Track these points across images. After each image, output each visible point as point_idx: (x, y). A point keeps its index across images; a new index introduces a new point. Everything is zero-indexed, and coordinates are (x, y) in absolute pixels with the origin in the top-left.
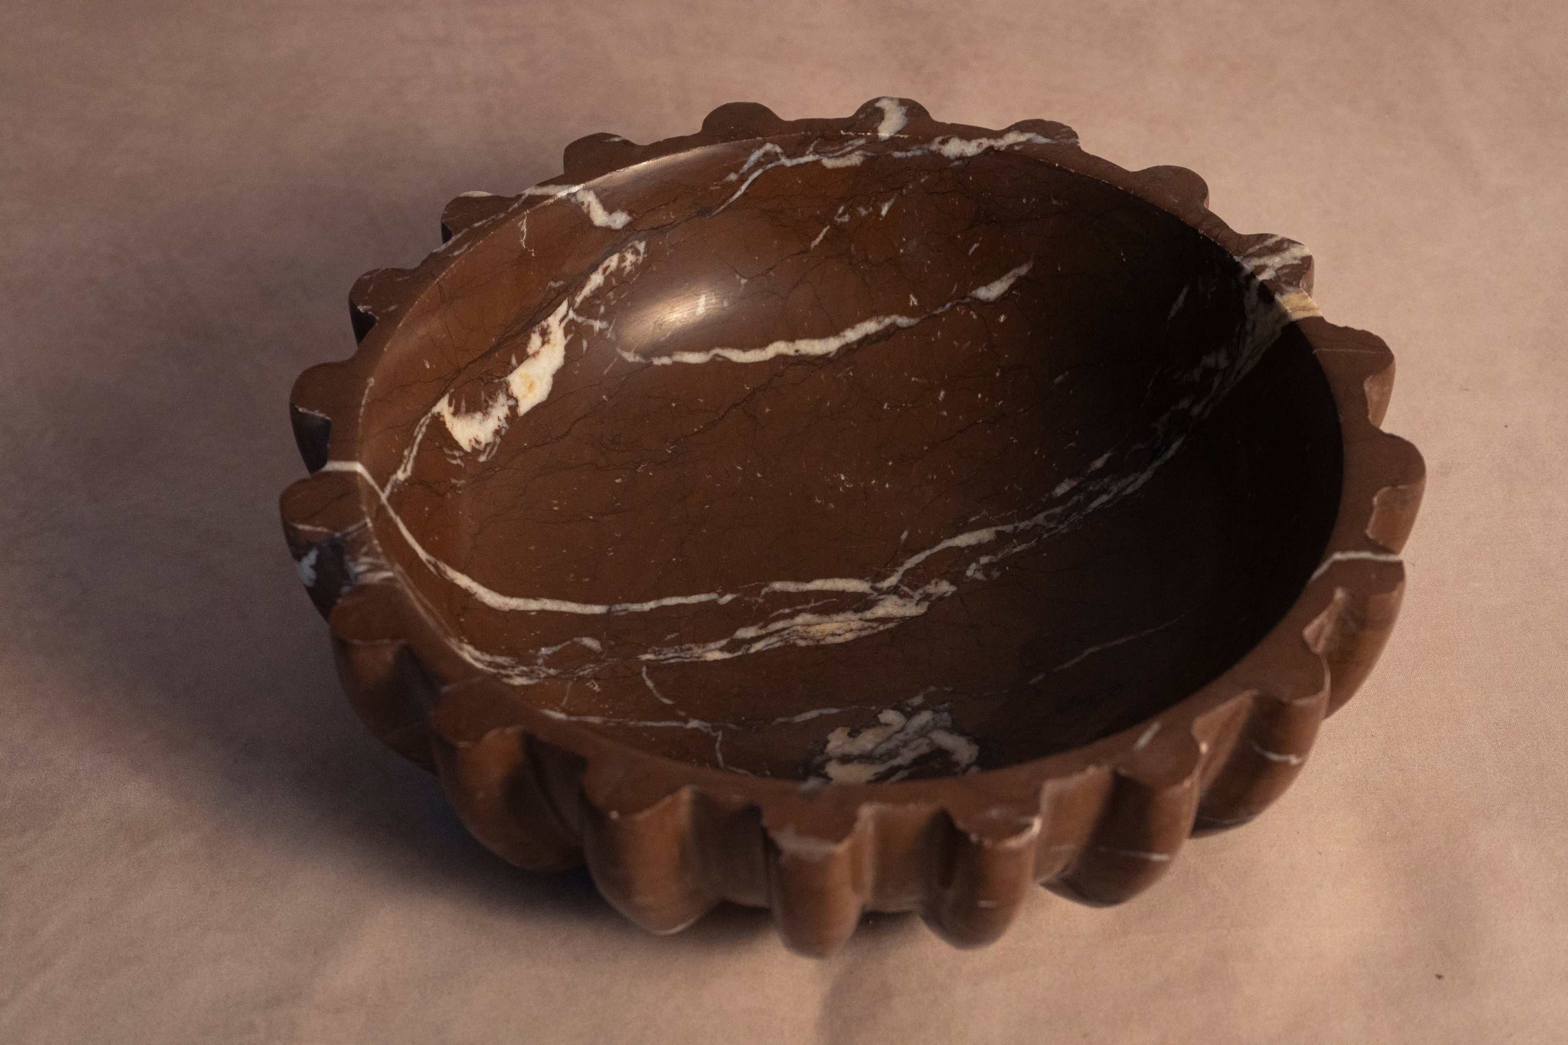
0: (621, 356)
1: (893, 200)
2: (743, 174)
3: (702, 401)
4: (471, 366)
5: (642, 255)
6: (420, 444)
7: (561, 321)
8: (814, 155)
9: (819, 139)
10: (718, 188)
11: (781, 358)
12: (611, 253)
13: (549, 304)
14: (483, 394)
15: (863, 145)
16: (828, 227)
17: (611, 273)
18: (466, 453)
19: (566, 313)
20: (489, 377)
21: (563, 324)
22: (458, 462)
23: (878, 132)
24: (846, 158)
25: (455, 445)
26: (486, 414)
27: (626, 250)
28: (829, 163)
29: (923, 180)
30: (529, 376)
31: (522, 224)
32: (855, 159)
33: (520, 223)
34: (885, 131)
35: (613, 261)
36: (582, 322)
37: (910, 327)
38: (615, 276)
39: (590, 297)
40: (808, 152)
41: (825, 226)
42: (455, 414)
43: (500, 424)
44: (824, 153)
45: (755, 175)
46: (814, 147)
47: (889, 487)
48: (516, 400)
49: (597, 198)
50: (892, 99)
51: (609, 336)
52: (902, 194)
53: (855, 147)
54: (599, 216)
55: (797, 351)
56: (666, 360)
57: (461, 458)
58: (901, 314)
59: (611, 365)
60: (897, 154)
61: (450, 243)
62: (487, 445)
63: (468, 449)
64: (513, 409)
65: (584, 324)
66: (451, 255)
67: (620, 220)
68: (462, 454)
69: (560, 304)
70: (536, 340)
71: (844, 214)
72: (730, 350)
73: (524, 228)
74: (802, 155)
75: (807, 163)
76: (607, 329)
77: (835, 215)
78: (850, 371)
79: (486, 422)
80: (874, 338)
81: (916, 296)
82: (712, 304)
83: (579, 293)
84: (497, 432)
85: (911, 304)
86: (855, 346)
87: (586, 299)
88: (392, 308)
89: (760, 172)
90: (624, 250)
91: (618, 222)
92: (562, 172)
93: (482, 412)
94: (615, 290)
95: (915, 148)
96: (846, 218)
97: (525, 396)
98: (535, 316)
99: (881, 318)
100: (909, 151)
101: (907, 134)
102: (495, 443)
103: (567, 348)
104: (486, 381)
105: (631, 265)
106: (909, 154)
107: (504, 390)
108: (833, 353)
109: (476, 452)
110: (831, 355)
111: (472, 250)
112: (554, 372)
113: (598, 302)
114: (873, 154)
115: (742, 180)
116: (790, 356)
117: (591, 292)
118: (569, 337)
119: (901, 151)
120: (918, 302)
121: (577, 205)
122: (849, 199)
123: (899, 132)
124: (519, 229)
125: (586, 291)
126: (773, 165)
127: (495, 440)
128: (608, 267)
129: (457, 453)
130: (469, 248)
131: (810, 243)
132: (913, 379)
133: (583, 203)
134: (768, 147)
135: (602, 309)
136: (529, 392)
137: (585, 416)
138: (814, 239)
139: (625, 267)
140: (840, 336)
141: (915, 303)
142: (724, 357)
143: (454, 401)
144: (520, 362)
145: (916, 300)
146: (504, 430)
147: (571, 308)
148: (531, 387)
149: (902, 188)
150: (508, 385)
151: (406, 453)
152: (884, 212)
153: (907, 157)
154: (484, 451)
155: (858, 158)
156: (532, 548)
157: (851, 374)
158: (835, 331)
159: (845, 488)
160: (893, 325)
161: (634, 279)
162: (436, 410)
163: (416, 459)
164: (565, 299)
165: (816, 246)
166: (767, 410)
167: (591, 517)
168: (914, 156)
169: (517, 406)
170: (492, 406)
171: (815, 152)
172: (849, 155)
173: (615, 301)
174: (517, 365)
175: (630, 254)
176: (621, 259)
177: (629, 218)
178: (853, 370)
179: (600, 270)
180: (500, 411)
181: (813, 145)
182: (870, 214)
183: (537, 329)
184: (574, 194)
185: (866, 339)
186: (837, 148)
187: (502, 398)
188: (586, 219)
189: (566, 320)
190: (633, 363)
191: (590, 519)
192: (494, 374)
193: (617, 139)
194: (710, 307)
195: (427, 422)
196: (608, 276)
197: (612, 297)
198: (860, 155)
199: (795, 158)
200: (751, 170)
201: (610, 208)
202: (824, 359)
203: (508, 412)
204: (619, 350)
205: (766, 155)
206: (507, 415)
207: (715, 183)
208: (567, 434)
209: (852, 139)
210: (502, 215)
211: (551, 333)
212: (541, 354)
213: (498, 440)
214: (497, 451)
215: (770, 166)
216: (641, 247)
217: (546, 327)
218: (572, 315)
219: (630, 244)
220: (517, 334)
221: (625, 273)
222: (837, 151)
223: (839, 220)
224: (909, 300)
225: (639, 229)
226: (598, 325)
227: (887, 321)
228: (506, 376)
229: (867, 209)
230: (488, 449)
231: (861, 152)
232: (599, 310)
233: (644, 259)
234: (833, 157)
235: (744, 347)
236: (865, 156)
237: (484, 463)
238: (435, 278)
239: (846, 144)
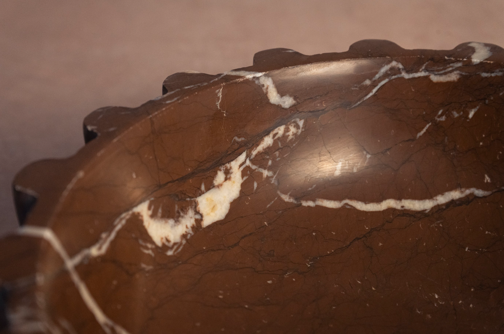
0: (280, 197)
1: (478, 107)
2: (375, 81)
3: (334, 233)
4: (170, 184)
5: (301, 129)
6: (118, 233)
7: (240, 166)
8: (425, 72)
9: (430, 61)
10: (357, 89)
11: (391, 210)
12: (280, 125)
13: (233, 152)
14: (177, 207)
15: (460, 67)
16: (430, 124)
17: (279, 138)
18: (157, 247)
19: (244, 161)
20: (183, 196)
21: (242, 168)
22: (150, 252)
23: (471, 59)
24: (447, 75)
25: (148, 238)
26: (177, 220)
27: (290, 124)
28: (435, 78)
29: (501, 94)
30: (213, 201)
31: (219, 92)
32: (454, 77)
33: (218, 91)
34: (476, 59)
35: (281, 130)
36: (255, 169)
37: (484, 197)
38: (281, 141)
39: (262, 153)
40: (421, 70)
41: (428, 123)
42: (153, 216)
43: (187, 230)
44: (432, 71)
45: (383, 83)
46: (426, 66)
47: (473, 307)
48: (202, 216)
49: (273, 84)
50: (479, 43)
51: (272, 182)
52: (485, 103)
53: (454, 68)
54: (274, 97)
55: (402, 207)
56: (311, 204)
57: (152, 249)
58: (478, 188)
59: (273, 202)
60: (484, 75)
61: (165, 96)
62: (175, 244)
63: (159, 244)
64: (199, 222)
65: (256, 171)
66: (164, 103)
67: (288, 102)
68: (153, 247)
69: (240, 154)
70: (220, 176)
71: (442, 115)
72: (356, 201)
73: (220, 95)
74: (417, 71)
75: (419, 77)
76: (272, 177)
77: (435, 116)
78: (439, 223)
79: (176, 227)
80: (458, 202)
81: (489, 176)
82: (346, 170)
83: (255, 148)
84: (184, 236)
85: (486, 181)
86: (444, 207)
87: (259, 154)
88: (112, 129)
89: (386, 80)
90: (289, 123)
91: (287, 103)
92: (251, 64)
93: (174, 220)
94: (280, 150)
95: (498, 70)
96: (443, 118)
97: (208, 214)
98: (221, 159)
99: (463, 190)
100: (493, 72)
101: (492, 61)
102: (181, 244)
103: (242, 185)
104: (180, 198)
105: (293, 135)
106: (493, 75)
107: (194, 207)
108: (429, 210)
109: (165, 248)
110: (427, 212)
111: (179, 101)
112: (231, 201)
113: (268, 157)
114: (467, 74)
115: (374, 85)
116: (398, 210)
117: (263, 149)
118: (245, 178)
119: (487, 72)
120: (491, 180)
121: (259, 86)
122: (447, 105)
123: (486, 59)
124: (217, 94)
125: (260, 148)
126: (396, 77)
127: (181, 241)
128: (277, 133)
129: (149, 246)
130: (178, 100)
131: (417, 134)
132: (487, 232)
133: (263, 85)
134: (394, 64)
135: (270, 163)
136: (212, 211)
137: (250, 234)
138: (420, 131)
139: (289, 135)
140: (434, 200)
141: (489, 181)
142: (352, 206)
143: (153, 207)
144: (208, 189)
145: (489, 179)
146: (189, 235)
147: (248, 158)
148: (214, 208)
149: (486, 99)
150: (196, 204)
151: (104, 235)
152: (471, 115)
153: (491, 76)
154: (171, 248)
155: (456, 75)
156: (198, 324)
157: (441, 225)
158: (430, 196)
159: (438, 304)
160: (472, 194)
161: (294, 145)
162: (137, 210)
163: (113, 243)
164: (244, 151)
165: (420, 137)
166: (380, 244)
167: (247, 306)
168: (496, 76)
169: (202, 220)
170: (182, 217)
171: (426, 70)
172: (449, 74)
173: (280, 159)
174: (205, 191)
175: (293, 127)
176: (286, 130)
177: (294, 102)
178: (442, 223)
179: (271, 135)
180: (187, 222)
181: (425, 65)
182: (460, 117)
183: (222, 168)
184: (258, 78)
185: (452, 203)
186: (441, 68)
187: (191, 213)
188: (265, 97)
189: (244, 166)
190: (288, 202)
191: (246, 308)
192: (187, 194)
193: (290, 51)
194: (345, 171)
195: (128, 217)
196: (276, 140)
197: (277, 155)
198: (458, 74)
199: (412, 73)
200: (381, 79)
201: (282, 93)
202: (421, 215)
203: (194, 223)
204: (279, 192)
205: (392, 69)
206: (193, 225)
207: (355, 85)
208: (236, 245)
209: (453, 62)
210: (205, 84)
211: (232, 173)
212: (223, 186)
213: (184, 242)
214: (182, 250)
215: (394, 77)
216: (301, 123)
217: (229, 168)
218: (248, 163)
219: (293, 120)
220: (208, 169)
221: (288, 140)
222: (441, 70)
223: (438, 119)
224: (484, 178)
225: (300, 110)
226: (266, 173)
227: (468, 192)
228: (196, 197)
229: (458, 113)
230: (175, 247)
231: (458, 72)
232: (268, 162)
233: (302, 132)
234: (439, 74)
235: (366, 201)
236: (461, 75)
237: (170, 256)
238: (149, 114)
239: (448, 66)
